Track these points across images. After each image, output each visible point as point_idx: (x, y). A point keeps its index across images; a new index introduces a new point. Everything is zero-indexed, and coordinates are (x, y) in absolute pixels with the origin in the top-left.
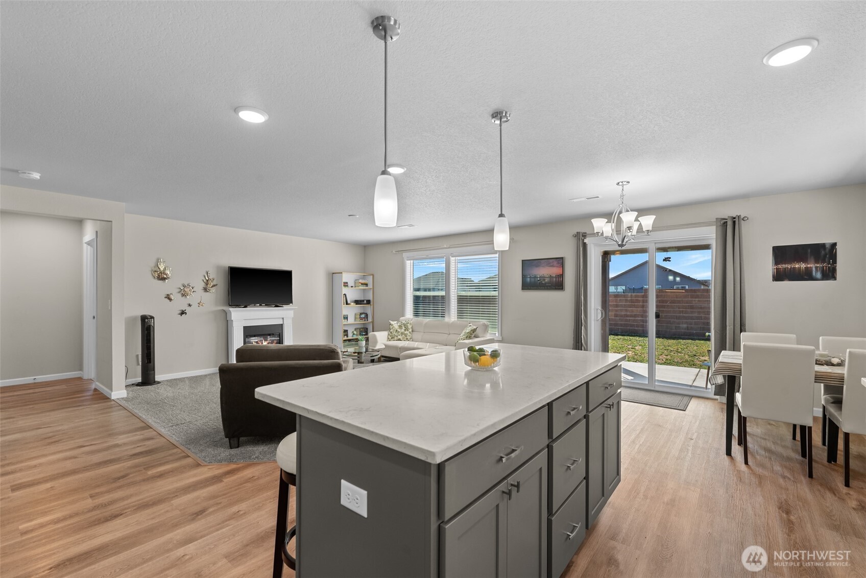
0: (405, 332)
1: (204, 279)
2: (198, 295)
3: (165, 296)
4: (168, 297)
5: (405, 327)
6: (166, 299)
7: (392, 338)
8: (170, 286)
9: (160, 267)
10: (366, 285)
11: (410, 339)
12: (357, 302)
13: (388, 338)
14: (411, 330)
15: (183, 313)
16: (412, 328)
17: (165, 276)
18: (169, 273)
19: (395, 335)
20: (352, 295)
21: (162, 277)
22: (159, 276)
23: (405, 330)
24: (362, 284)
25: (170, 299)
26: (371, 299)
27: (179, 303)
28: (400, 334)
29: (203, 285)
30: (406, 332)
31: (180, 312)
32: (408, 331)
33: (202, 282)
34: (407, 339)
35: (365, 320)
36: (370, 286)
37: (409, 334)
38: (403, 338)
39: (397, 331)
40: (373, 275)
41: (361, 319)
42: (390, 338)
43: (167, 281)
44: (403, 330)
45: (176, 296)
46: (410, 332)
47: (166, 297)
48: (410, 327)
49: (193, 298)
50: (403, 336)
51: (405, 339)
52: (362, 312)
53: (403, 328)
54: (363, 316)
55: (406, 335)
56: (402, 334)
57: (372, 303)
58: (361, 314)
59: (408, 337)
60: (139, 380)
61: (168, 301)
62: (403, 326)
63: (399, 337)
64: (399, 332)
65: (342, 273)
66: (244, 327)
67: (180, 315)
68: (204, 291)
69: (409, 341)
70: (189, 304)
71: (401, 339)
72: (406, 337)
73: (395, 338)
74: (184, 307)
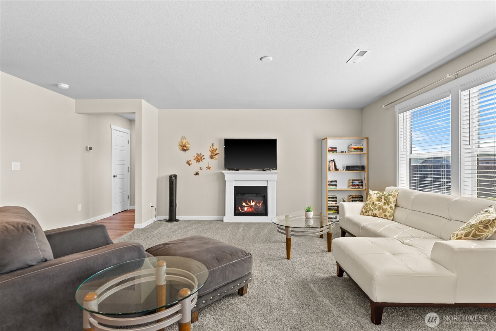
0: (384, 207)
1: (211, 149)
2: (207, 161)
3: (187, 162)
4: (188, 163)
5: (385, 200)
6: (187, 164)
7: (366, 212)
8: (190, 155)
9: (183, 142)
10: (361, 150)
11: (390, 216)
12: (349, 168)
13: (362, 212)
14: (393, 205)
15: (197, 174)
16: (396, 201)
17: (185, 148)
18: (188, 146)
19: (370, 208)
20: (342, 161)
21: (184, 149)
22: (182, 148)
23: (385, 204)
24: (355, 149)
25: (189, 164)
26: (365, 164)
27: (195, 166)
28: (376, 208)
29: (209, 154)
30: (386, 207)
31: (195, 173)
32: (388, 204)
33: (209, 151)
34: (385, 216)
35: (359, 188)
36: (365, 151)
37: (389, 210)
38: (381, 214)
39: (373, 203)
40: (368, 139)
41: (353, 185)
42: (364, 211)
43: (187, 151)
44: (381, 204)
45: (193, 162)
46: (391, 207)
47: (187, 163)
48: (392, 200)
49: (204, 164)
50: (381, 211)
51: (383, 216)
52: (355, 178)
53: (383, 201)
54: (357, 182)
55: (384, 210)
56: (380, 208)
57: (366, 169)
58: (353, 180)
59: (388, 214)
61: (188, 165)
62: (383, 197)
63: (375, 212)
64: (376, 205)
65: (326, 138)
66: (235, 186)
67: (195, 175)
68: (210, 158)
69: (387, 219)
70: (201, 168)
71: (377, 215)
72: (383, 213)
73: (370, 212)
74: (198, 170)
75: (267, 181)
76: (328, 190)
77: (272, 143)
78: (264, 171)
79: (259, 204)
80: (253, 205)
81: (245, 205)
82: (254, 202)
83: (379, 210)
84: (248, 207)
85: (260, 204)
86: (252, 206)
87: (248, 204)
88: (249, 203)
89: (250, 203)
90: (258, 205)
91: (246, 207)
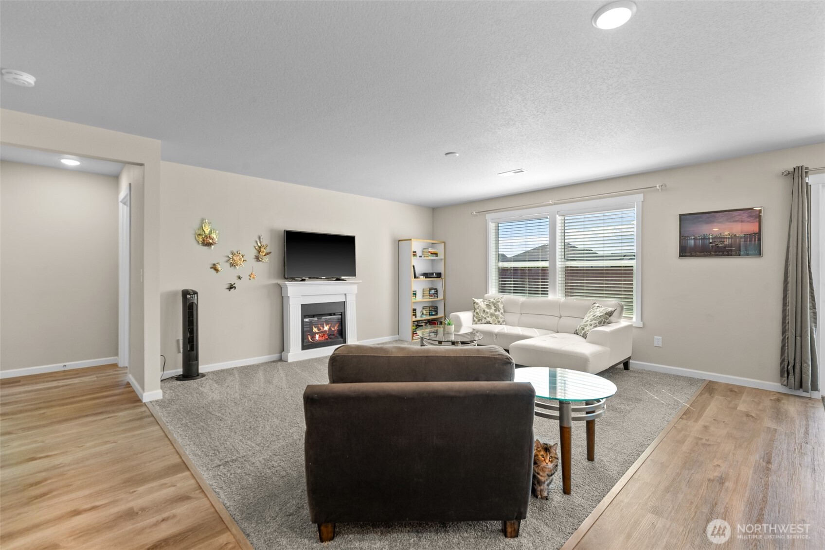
1: (256, 246)
2: (249, 265)
3: (211, 266)
4: (214, 268)
5: (495, 307)
6: (212, 270)
7: (479, 321)
8: (216, 254)
9: (205, 230)
10: (436, 254)
11: (503, 321)
12: (426, 275)
13: (474, 321)
14: (502, 311)
15: (231, 287)
16: (504, 307)
17: (211, 241)
18: (215, 237)
19: (482, 316)
20: (421, 266)
21: (207, 243)
22: (204, 240)
23: (495, 310)
24: (432, 254)
25: (217, 270)
26: (443, 272)
27: (228, 274)
28: (488, 315)
29: (254, 252)
30: (497, 313)
31: (228, 286)
32: (499, 311)
33: (254, 248)
34: (499, 322)
35: (435, 298)
36: (441, 256)
37: (501, 316)
38: (494, 321)
39: (484, 311)
40: (444, 243)
41: (430, 295)
42: (476, 320)
43: (213, 247)
44: (492, 311)
45: (223, 267)
46: (502, 313)
47: (212, 268)
48: (501, 306)
49: (243, 269)
50: (494, 318)
51: (496, 322)
52: (431, 287)
53: (493, 307)
54: (433, 292)
55: (497, 317)
56: (492, 315)
57: (443, 276)
58: (431, 289)
59: (501, 320)
60: (180, 371)
61: (215, 272)
62: (491, 304)
63: (489, 319)
64: (487, 313)
65: (411, 240)
66: (302, 305)
67: (228, 290)
68: (256, 260)
69: (501, 324)
70: (239, 277)
71: (491, 322)
72: (497, 320)
73: (483, 320)
74: (233, 280)
75: (345, 294)
76: (413, 302)
77: (348, 242)
78: (338, 279)
79: (334, 328)
80: (327, 330)
81: (317, 331)
82: (327, 326)
83: (492, 318)
84: (320, 334)
85: (336, 328)
86: (325, 331)
87: (320, 329)
88: (322, 328)
89: (323, 327)
90: (333, 329)
91: (317, 333)
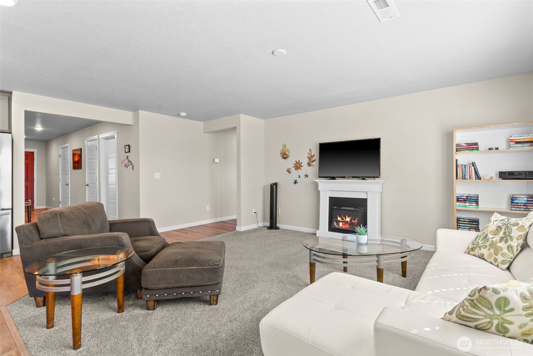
0: (499, 245)
1: (308, 156)
2: (305, 169)
3: (287, 170)
4: (289, 171)
6: (287, 172)
7: (472, 249)
8: (289, 163)
9: (284, 150)
11: (504, 263)
12: (504, 175)
13: (468, 248)
14: (516, 244)
15: (296, 182)
16: (525, 237)
17: (285, 156)
18: (288, 153)
19: (478, 243)
22: (283, 156)
23: (501, 239)
24: (519, 143)
27: (294, 175)
28: (487, 244)
29: (307, 160)
30: (501, 244)
31: (294, 182)
33: (307, 158)
34: (496, 260)
37: (505, 251)
38: (490, 255)
39: (487, 236)
42: (471, 247)
43: (287, 159)
44: (497, 238)
45: (293, 170)
46: (509, 247)
47: (287, 171)
48: (516, 234)
49: (302, 172)
50: (492, 251)
51: (492, 260)
53: (501, 234)
55: (497, 250)
56: (492, 245)
58: (515, 197)
59: (500, 258)
63: (484, 251)
64: (488, 240)
66: (329, 197)
67: (294, 184)
68: (308, 165)
69: (498, 266)
70: (299, 176)
71: (485, 257)
72: (494, 256)
73: (477, 250)
74: (297, 178)
75: (367, 192)
76: (457, 210)
78: (363, 179)
79: (355, 221)
80: (349, 221)
81: (341, 220)
82: (349, 218)
83: (489, 250)
84: (343, 223)
85: (356, 221)
86: (347, 222)
87: (343, 219)
88: (344, 218)
89: (346, 218)
90: (353, 221)
91: (341, 222)
